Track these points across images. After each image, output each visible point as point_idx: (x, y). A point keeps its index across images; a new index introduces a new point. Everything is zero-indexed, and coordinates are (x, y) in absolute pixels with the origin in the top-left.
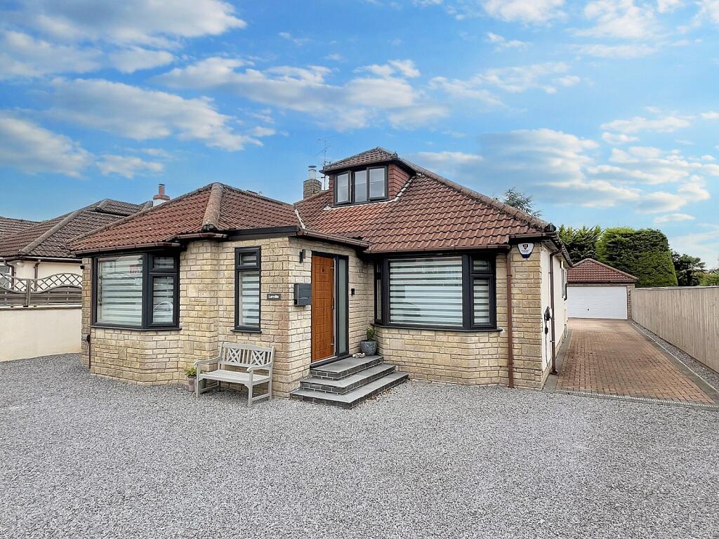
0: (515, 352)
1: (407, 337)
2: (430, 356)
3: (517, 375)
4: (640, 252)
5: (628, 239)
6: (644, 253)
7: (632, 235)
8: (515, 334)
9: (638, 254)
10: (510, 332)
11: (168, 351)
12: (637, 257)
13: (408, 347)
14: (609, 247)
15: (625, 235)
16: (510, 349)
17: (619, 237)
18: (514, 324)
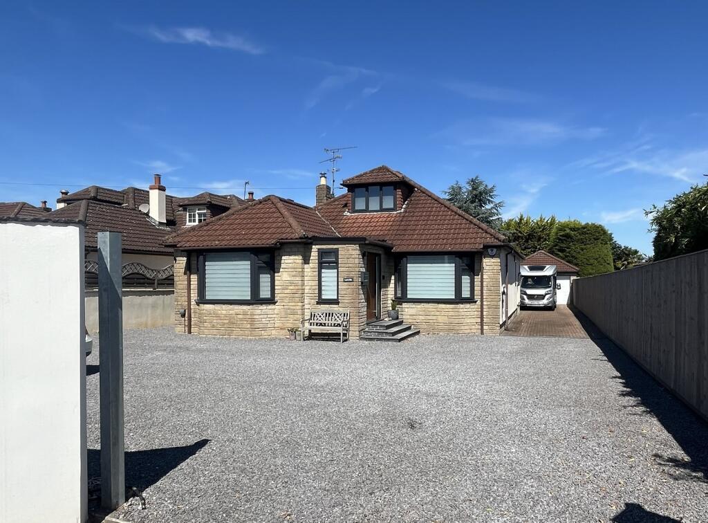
0: (485, 313)
1: (419, 306)
2: (434, 318)
3: (485, 327)
4: (585, 245)
5: (576, 233)
6: (588, 246)
7: (579, 229)
8: (485, 303)
9: (583, 247)
10: (482, 301)
11: (269, 316)
12: (582, 250)
13: (421, 313)
14: (560, 239)
15: (573, 229)
16: (482, 312)
17: (568, 231)
18: (484, 297)
